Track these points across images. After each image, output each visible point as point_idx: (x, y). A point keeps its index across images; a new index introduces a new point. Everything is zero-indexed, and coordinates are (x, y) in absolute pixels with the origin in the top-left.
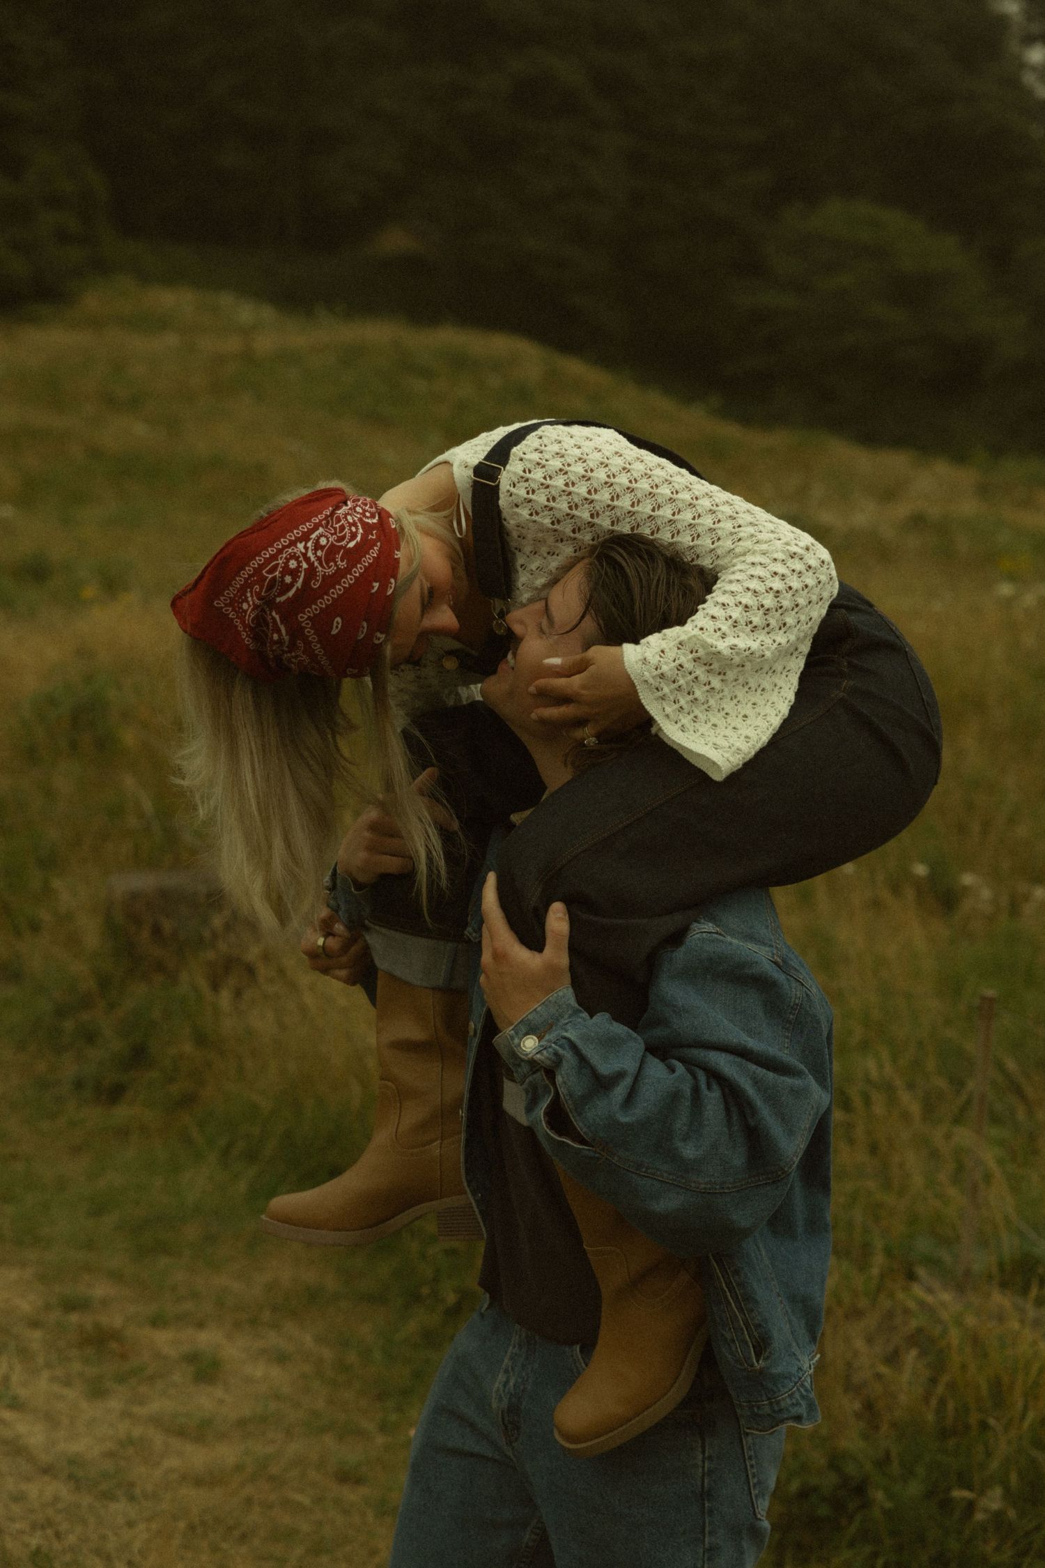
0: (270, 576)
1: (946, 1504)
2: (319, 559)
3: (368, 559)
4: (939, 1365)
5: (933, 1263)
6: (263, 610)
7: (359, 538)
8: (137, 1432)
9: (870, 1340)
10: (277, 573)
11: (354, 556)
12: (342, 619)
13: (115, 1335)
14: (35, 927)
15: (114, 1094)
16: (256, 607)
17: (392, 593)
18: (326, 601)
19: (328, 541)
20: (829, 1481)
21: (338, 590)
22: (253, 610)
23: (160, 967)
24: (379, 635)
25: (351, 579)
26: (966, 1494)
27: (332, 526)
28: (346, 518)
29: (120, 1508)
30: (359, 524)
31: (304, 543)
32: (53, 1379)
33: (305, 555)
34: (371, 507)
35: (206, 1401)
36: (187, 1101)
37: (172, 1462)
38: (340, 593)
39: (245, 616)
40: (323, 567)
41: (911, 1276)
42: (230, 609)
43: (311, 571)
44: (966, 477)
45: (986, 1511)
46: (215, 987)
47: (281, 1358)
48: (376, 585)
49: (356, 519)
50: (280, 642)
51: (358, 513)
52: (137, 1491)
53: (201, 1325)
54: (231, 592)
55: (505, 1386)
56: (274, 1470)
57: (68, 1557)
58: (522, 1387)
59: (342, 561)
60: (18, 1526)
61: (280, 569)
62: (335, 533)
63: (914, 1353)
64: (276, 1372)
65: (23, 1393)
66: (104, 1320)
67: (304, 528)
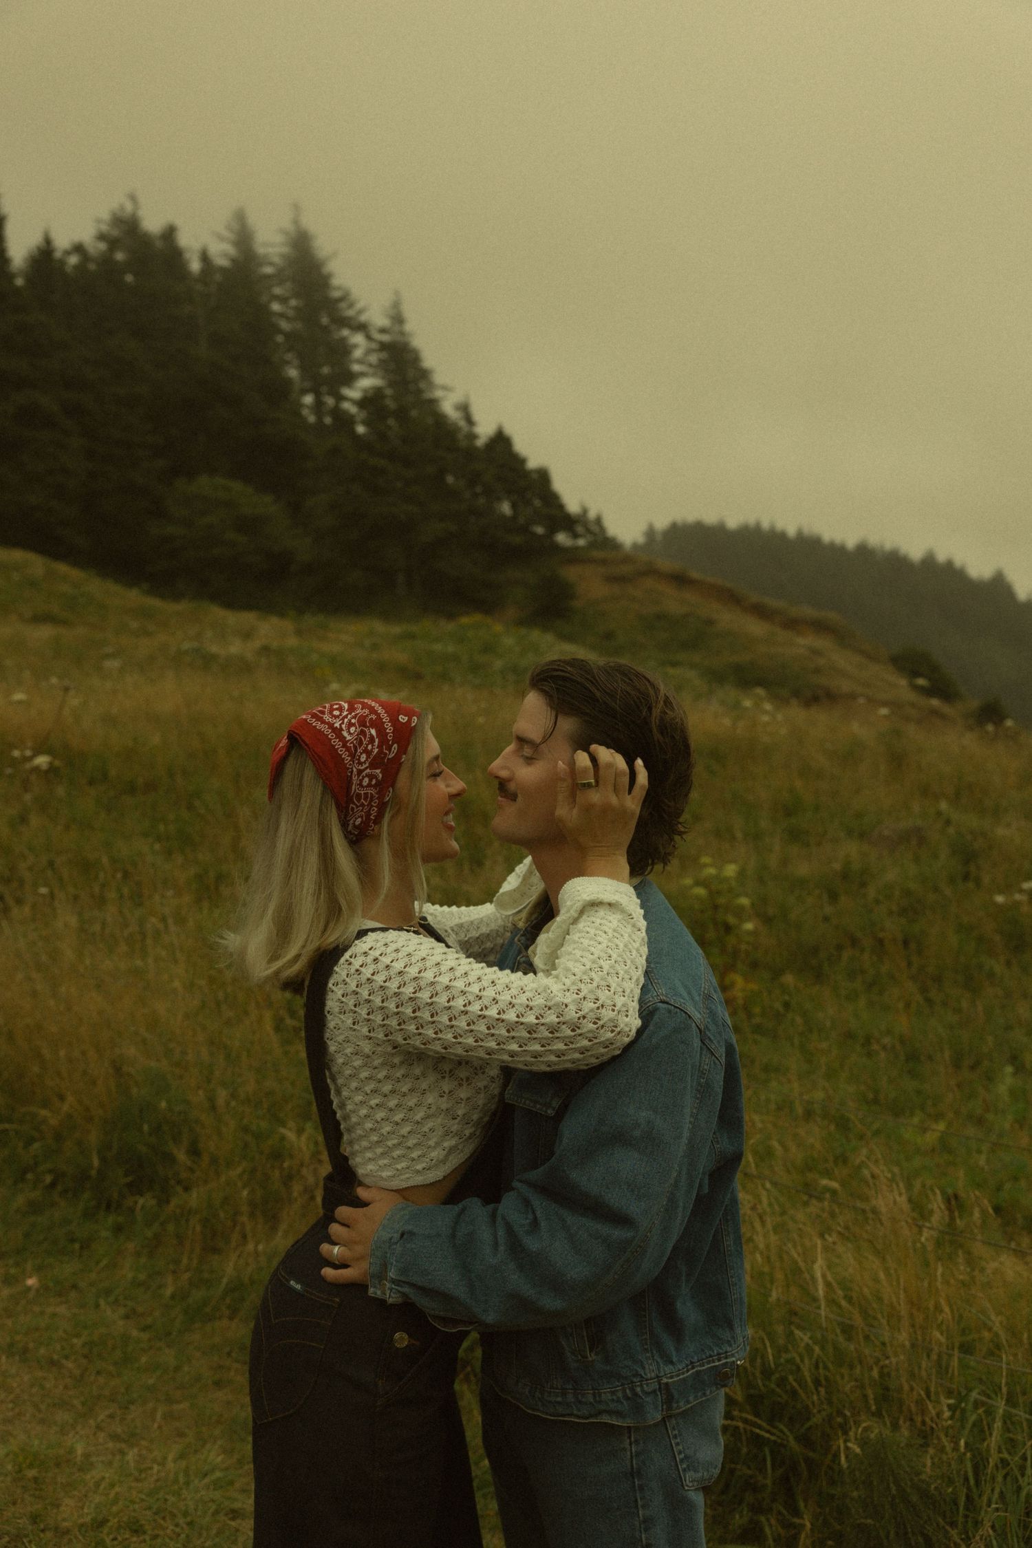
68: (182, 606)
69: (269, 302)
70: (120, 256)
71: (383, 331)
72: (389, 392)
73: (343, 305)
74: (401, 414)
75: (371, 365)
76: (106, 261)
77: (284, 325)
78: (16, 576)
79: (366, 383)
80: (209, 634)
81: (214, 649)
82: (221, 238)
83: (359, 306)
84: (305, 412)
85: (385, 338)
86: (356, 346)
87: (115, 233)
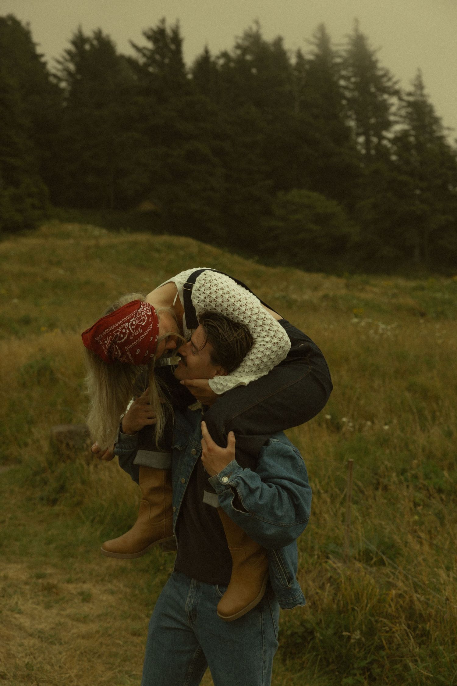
0: (116, 334)
1: (341, 637)
2: (133, 329)
3: (149, 329)
4: (338, 589)
5: (334, 552)
6: (113, 345)
7: (146, 321)
8: (62, 620)
9: (314, 581)
10: (118, 333)
11: (144, 328)
12: (140, 350)
13: (55, 586)
14: (26, 445)
15: (54, 502)
16: (110, 343)
17: (157, 341)
18: (134, 344)
19: (136, 322)
20: (301, 630)
21: (139, 340)
22: (109, 344)
23: (69, 457)
24: (152, 354)
25: (143, 336)
26: (348, 633)
27: (137, 317)
28: (141, 313)
29: (56, 648)
30: (146, 315)
31: (128, 323)
32: (33, 603)
33: (128, 328)
34: (149, 307)
35: (86, 609)
36: (79, 503)
37: (75, 631)
38: (140, 341)
39: (106, 345)
40: (134, 332)
41: (328, 558)
42: (101, 341)
43: (130, 334)
44: (341, 282)
45: (355, 639)
46: (88, 464)
47: (112, 593)
48: (152, 338)
49: (144, 313)
50: (118, 355)
51: (145, 311)
52: (62, 642)
53: (84, 582)
54: (101, 336)
55: (190, 602)
56: (110, 632)
57: (38, 666)
58: (196, 602)
59: (141, 330)
60: (21, 655)
61: (119, 332)
62: (138, 320)
63: (329, 585)
64: (110, 597)
65: (22, 608)
66: (51, 581)
67: (128, 317)
68: (278, 270)
69: (338, 80)
70: (248, 57)
71: (409, 94)
72: (412, 132)
73: (385, 79)
74: (419, 147)
75: (401, 116)
76: (240, 61)
77: (348, 94)
78: (181, 253)
79: (398, 128)
80: (292, 287)
81: (294, 296)
82: (310, 43)
83: (394, 79)
84: (359, 147)
85: (411, 99)
86: (392, 105)
87: (246, 43)
